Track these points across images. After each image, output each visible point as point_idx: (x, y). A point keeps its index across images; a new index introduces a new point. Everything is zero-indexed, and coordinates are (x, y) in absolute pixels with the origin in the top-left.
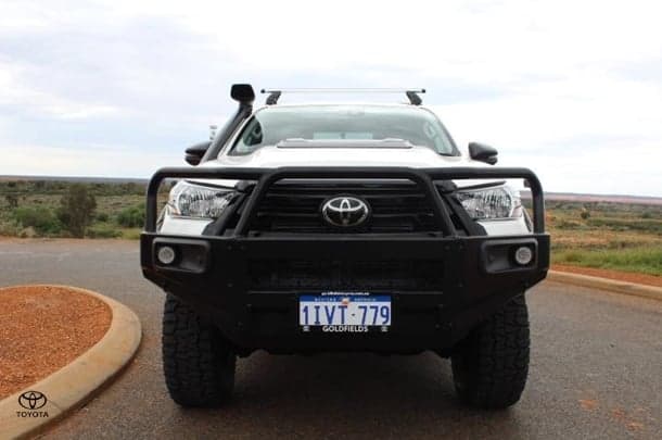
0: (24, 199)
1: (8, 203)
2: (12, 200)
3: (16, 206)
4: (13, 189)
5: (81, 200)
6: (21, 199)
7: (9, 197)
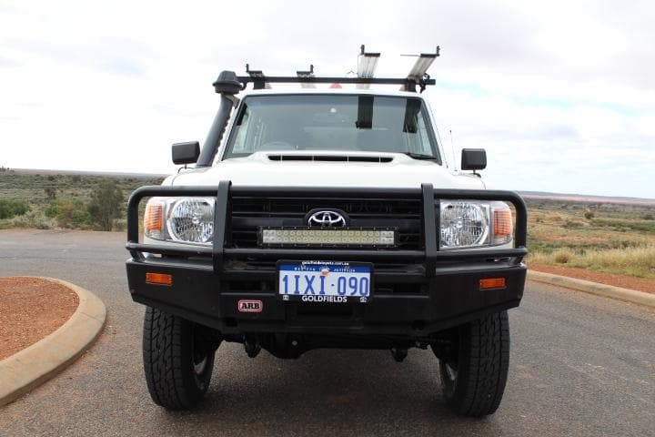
0: (62, 192)
1: (46, 196)
2: (51, 193)
4: (52, 183)
5: (109, 193)
6: (58, 191)
7: (48, 191)
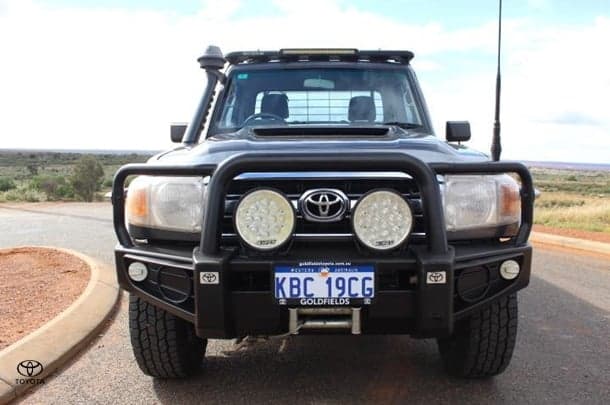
0: (43, 168)
1: (29, 173)
2: (33, 170)
3: (36, 174)
4: (34, 160)
6: (40, 168)
7: (30, 167)
